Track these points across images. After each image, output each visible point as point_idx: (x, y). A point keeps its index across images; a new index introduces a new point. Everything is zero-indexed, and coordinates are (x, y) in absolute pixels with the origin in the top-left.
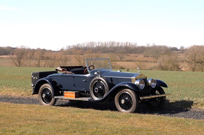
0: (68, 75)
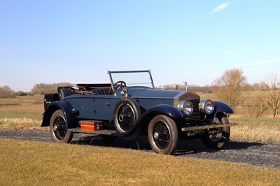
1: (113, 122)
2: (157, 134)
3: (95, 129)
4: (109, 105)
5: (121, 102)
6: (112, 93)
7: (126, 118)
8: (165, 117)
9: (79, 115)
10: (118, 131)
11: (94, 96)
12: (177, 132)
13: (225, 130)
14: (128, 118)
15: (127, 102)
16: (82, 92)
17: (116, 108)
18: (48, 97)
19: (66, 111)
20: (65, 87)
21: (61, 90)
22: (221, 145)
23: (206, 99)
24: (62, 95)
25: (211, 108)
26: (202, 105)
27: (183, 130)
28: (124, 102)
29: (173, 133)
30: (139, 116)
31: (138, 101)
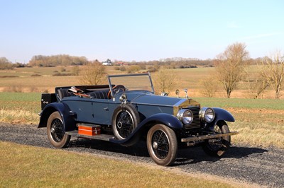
0: (84, 99)
1: (111, 127)
2: (156, 144)
3: (93, 133)
4: (107, 110)
5: (120, 108)
6: (110, 97)
7: (125, 125)
8: (164, 126)
9: (76, 117)
10: (116, 138)
11: (93, 100)
12: (176, 143)
13: (226, 139)
14: (127, 125)
15: (126, 109)
16: (80, 95)
17: (115, 114)
18: (45, 97)
19: (64, 113)
20: (63, 88)
21: (59, 91)
22: (220, 153)
23: (207, 107)
24: (60, 96)
25: (211, 117)
26: (202, 113)
27: (182, 140)
28: (123, 108)
29: (173, 144)
30: (138, 124)
31: (137, 107)
